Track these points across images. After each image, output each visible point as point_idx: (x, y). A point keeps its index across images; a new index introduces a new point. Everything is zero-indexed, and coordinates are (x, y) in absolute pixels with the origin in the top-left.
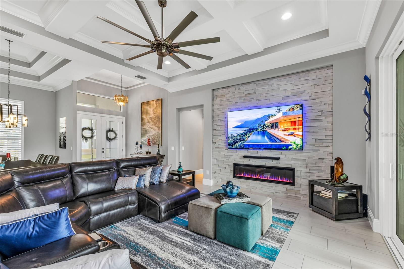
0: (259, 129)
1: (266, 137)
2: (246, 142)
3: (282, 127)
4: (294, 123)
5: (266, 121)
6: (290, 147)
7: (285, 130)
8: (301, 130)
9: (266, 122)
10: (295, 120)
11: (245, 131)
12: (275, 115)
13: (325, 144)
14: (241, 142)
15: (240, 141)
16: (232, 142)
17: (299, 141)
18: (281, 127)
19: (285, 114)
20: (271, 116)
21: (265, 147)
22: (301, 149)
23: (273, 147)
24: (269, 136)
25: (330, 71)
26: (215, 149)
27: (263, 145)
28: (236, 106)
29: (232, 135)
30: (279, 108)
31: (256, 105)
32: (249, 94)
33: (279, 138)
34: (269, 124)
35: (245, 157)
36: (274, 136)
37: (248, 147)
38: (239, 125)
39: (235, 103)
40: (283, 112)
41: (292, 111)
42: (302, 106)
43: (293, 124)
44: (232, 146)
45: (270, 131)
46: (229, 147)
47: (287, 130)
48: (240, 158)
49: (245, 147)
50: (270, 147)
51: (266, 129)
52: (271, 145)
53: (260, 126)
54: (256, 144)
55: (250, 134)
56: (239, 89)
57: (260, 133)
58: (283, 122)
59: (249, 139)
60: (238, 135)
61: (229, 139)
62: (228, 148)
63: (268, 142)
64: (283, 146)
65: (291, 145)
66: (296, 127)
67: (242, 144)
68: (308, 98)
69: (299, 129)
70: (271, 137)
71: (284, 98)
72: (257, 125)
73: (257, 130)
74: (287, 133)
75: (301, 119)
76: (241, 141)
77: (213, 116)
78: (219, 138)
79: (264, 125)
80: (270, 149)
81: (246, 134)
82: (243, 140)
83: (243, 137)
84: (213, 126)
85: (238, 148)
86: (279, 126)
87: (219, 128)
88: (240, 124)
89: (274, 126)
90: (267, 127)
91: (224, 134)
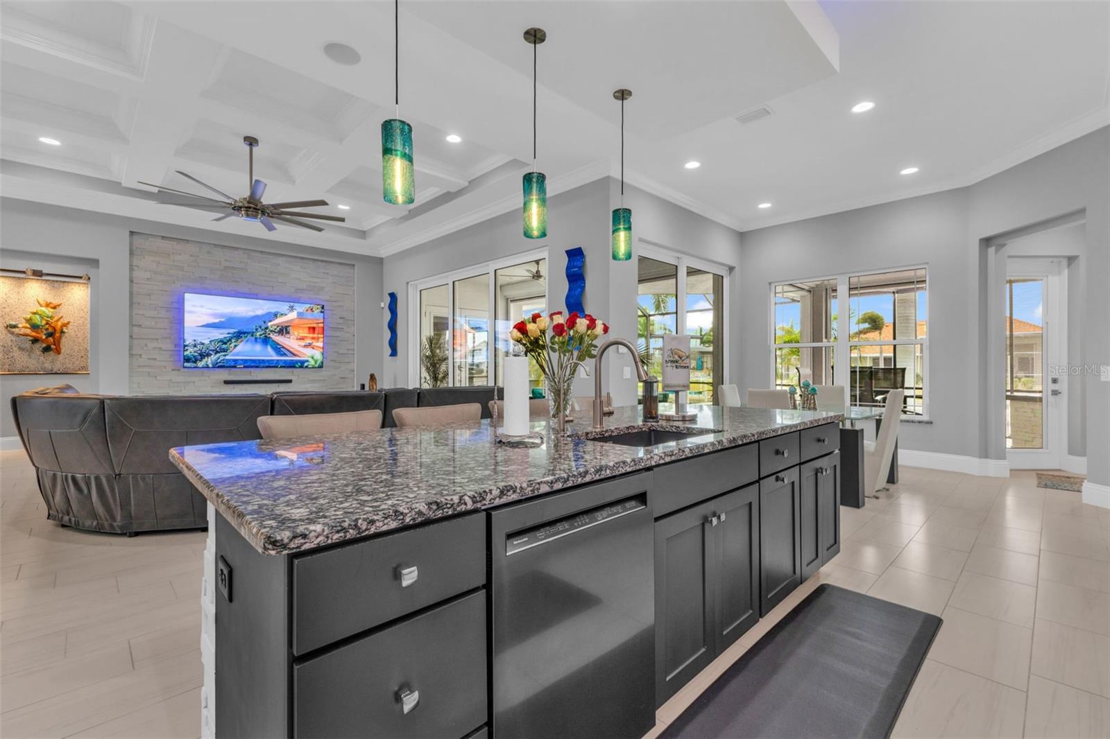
0: (258, 334)
1: (269, 347)
2: (231, 356)
3: (296, 333)
4: (313, 329)
5: (270, 321)
6: (306, 364)
7: (300, 339)
8: (321, 340)
9: (270, 324)
10: (315, 325)
11: (228, 335)
12: (286, 315)
13: (347, 360)
14: (218, 355)
15: (216, 354)
16: (196, 354)
17: (318, 355)
18: (294, 334)
19: (300, 314)
20: (278, 315)
21: (267, 365)
22: (321, 367)
23: (281, 364)
24: (274, 346)
25: (352, 271)
26: (139, 370)
27: (263, 360)
28: (202, 284)
29: (195, 341)
30: (292, 304)
31: (247, 291)
32: (234, 268)
33: (291, 350)
34: (276, 327)
35: (227, 382)
36: (283, 347)
37: (233, 365)
38: (214, 323)
39: (201, 277)
40: (298, 313)
41: (309, 311)
42: (323, 308)
43: (311, 330)
44: (195, 362)
45: (277, 338)
46: (186, 364)
47: (302, 339)
48: (212, 387)
49: (227, 365)
50: (276, 363)
51: (269, 334)
52: (278, 360)
53: (259, 329)
54: (250, 360)
55: (240, 340)
56: (209, 252)
57: (258, 340)
58: (297, 327)
59: (238, 349)
60: (211, 342)
61: (186, 348)
62: (184, 367)
63: (271, 356)
64: (297, 362)
65: (307, 361)
66: (315, 335)
67: (221, 359)
68: (327, 298)
69: (318, 338)
70: (278, 349)
71: (297, 290)
72: (254, 327)
73: (252, 336)
74: (303, 343)
75: (321, 325)
76: (217, 352)
77: (131, 294)
78: (151, 345)
79: (267, 328)
80: (277, 367)
81: (230, 340)
82: (224, 351)
83: (224, 346)
84: (131, 316)
85: (210, 366)
86: (291, 332)
87: (153, 324)
88: (217, 321)
89: (284, 330)
90: (271, 331)
91: (170, 338)
